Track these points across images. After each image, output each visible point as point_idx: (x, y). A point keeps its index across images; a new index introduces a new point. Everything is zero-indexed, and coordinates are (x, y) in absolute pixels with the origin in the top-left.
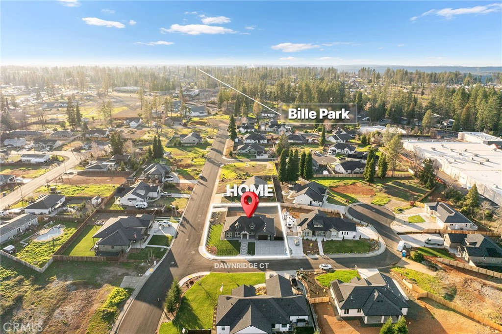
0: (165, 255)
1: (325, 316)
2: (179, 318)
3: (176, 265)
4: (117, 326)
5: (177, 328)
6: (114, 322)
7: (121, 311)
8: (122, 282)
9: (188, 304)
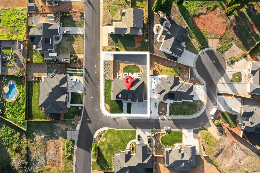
0: (83, 112)
1: (159, 164)
2: (99, 160)
3: (90, 122)
4: (75, 163)
5: (99, 166)
6: (73, 161)
7: (73, 154)
8: (67, 136)
9: (101, 152)
